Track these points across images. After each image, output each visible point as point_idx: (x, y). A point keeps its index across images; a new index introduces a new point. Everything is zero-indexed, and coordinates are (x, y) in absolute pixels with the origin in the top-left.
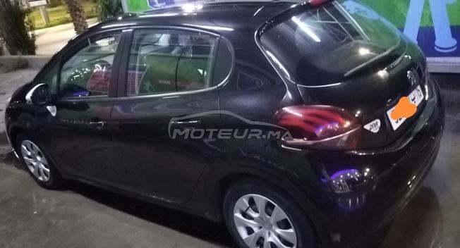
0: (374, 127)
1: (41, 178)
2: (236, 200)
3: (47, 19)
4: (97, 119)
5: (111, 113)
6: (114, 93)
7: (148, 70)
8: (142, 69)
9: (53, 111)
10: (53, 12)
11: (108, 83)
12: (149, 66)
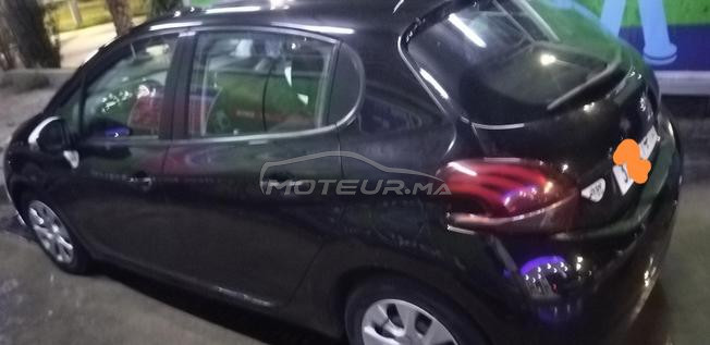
0: (595, 192)
1: (60, 258)
3: (79, 18)
4: (141, 174)
5: (163, 164)
6: (168, 133)
7: (221, 94)
8: (211, 93)
9: (74, 159)
10: (86, 8)
11: (159, 114)
12: (221, 89)
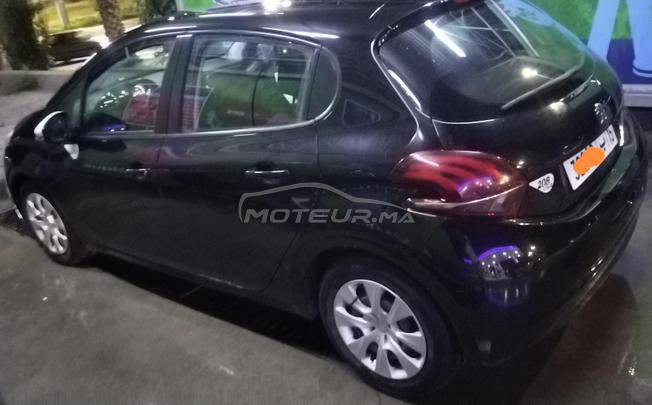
0: (544, 184)
1: (53, 249)
2: (338, 287)
3: (66, 19)
5: (158, 157)
6: (163, 128)
7: (212, 94)
8: (203, 93)
9: (74, 152)
10: (74, 9)
11: (155, 112)
12: (212, 89)
